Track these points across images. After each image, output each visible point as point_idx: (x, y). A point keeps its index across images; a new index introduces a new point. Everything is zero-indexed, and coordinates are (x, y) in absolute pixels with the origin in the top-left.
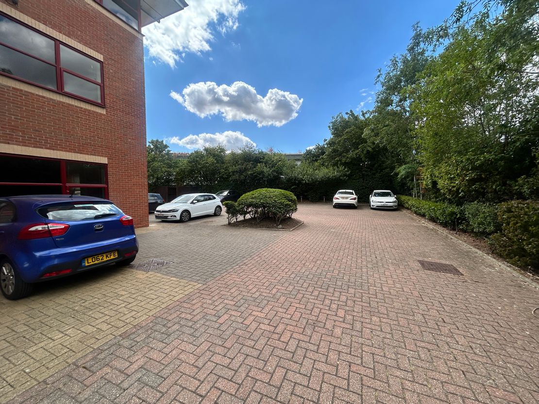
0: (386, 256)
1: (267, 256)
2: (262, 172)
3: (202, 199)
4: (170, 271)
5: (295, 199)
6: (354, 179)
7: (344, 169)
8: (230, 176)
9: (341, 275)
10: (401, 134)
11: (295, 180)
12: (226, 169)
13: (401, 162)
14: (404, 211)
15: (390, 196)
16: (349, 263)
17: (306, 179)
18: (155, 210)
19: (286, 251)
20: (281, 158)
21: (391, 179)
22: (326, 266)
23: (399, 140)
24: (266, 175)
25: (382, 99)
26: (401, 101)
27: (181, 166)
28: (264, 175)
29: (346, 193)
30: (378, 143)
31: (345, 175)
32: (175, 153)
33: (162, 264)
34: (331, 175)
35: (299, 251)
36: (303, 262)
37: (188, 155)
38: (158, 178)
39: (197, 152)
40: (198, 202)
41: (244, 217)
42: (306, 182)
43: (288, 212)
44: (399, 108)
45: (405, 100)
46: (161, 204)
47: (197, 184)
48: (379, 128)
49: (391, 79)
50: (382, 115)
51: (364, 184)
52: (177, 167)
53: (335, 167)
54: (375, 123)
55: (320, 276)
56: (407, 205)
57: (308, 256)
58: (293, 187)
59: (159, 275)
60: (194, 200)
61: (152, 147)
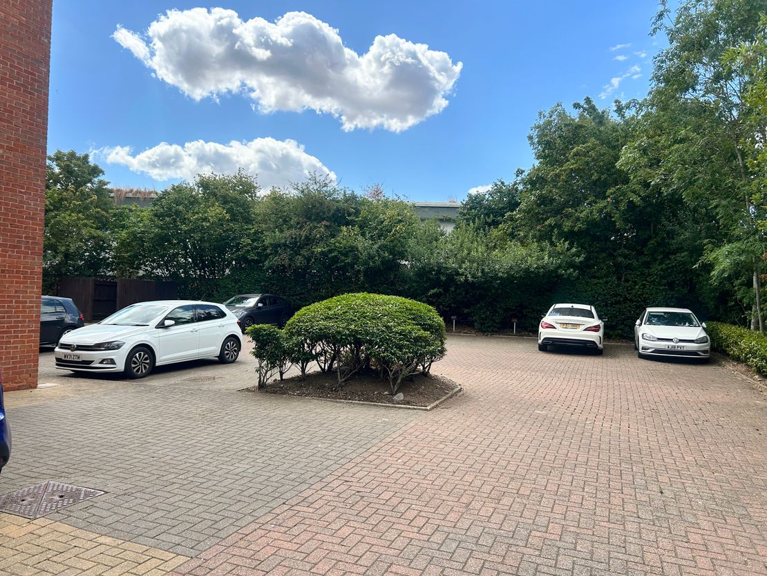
0: (689, 490)
1: (367, 480)
2: (353, 249)
3: (188, 315)
4: (95, 518)
5: (440, 325)
6: (594, 277)
7: (568, 249)
8: (267, 256)
9: (569, 539)
10: (717, 165)
11: (439, 272)
12: (256, 237)
13: (720, 236)
14: (730, 367)
15: (691, 323)
16: (589, 504)
17: (468, 271)
18: (56, 342)
19: (417, 468)
20: (404, 215)
21: (691, 279)
22: (526, 513)
23: (714, 181)
24: (364, 256)
25: (668, 71)
26: (717, 78)
27: (135, 224)
28: (356, 258)
29: (572, 312)
30: (657, 184)
31: (571, 265)
32: (118, 190)
33: (75, 496)
34: (532, 262)
35: (451, 469)
36: (464, 500)
37: (153, 195)
38: (67, 256)
39: (178, 190)
40: (177, 324)
41: (303, 369)
42: (466, 280)
43: (421, 358)
44: (712, 97)
45: (729, 77)
46: (73, 327)
47: (175, 275)
48: (660, 145)
49: (691, 24)
50: (669, 113)
51: (620, 290)
52: (123, 227)
53: (546, 244)
54: (651, 133)
55: (511, 541)
56: (735, 351)
57: (478, 483)
58: (432, 291)
59: (65, 528)
60: (166, 318)
61: (57, 170)
